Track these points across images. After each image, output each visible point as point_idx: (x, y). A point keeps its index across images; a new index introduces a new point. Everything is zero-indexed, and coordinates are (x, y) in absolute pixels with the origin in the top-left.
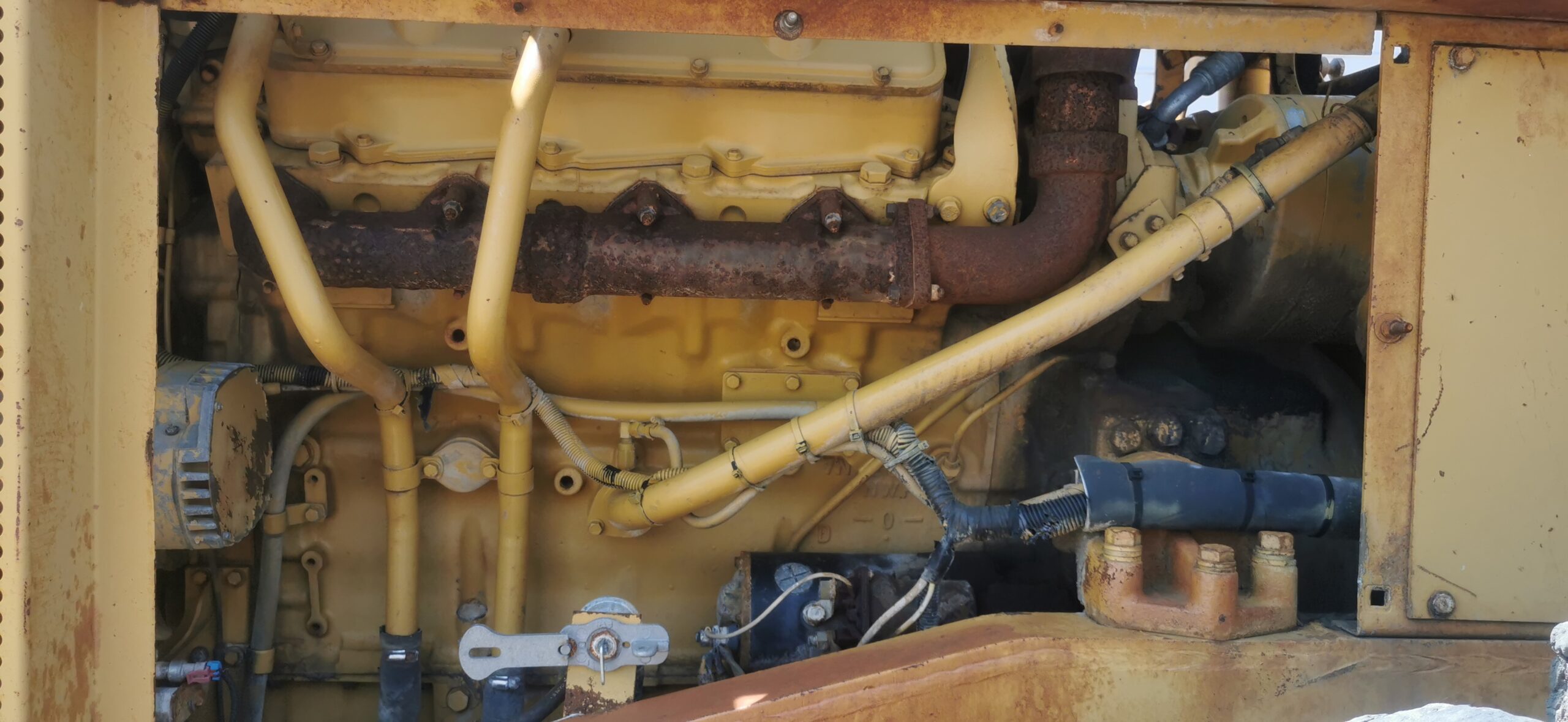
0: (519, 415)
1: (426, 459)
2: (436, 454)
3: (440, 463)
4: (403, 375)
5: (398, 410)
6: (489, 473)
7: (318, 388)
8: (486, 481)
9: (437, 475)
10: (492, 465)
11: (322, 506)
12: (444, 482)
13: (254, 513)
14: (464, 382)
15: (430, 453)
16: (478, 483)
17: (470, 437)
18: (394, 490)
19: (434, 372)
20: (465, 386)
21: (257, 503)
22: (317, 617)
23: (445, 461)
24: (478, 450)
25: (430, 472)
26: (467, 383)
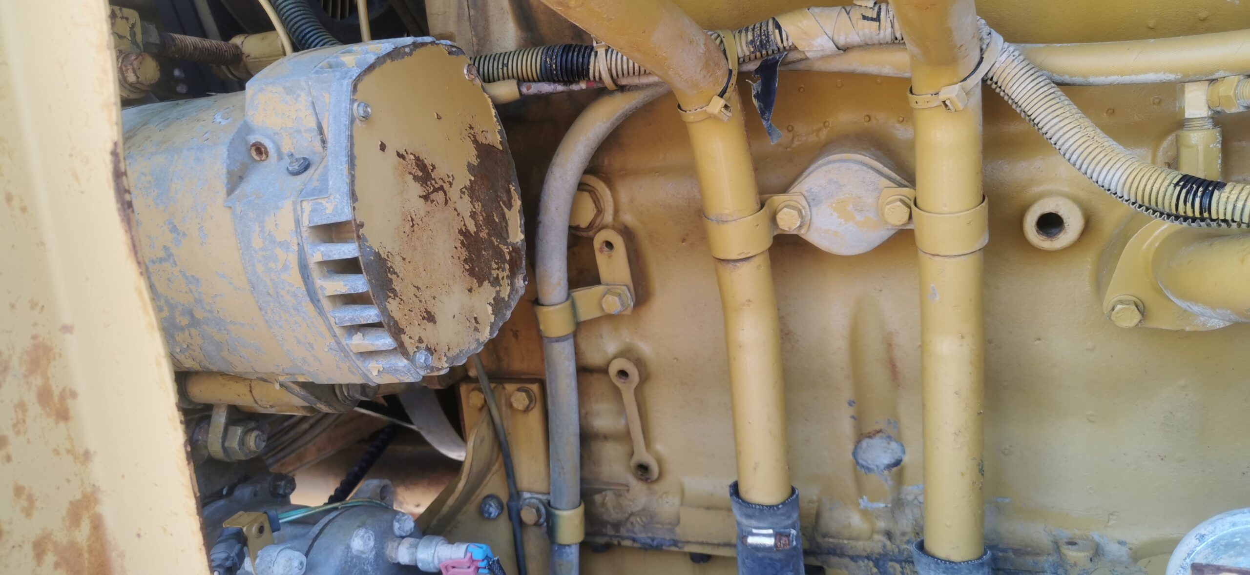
0: (957, 86)
1: (778, 199)
2: (796, 189)
3: (805, 203)
4: (722, 41)
5: (717, 105)
6: (897, 216)
7: (583, 85)
8: (893, 232)
9: (800, 227)
10: (902, 201)
11: (625, 288)
12: (814, 237)
13: (490, 309)
14: (836, 39)
15: (785, 189)
16: (878, 236)
17: (856, 153)
18: (728, 257)
19: (778, 27)
20: (839, 49)
21: (498, 292)
22: (643, 455)
23: (812, 201)
24: (875, 175)
25: (788, 222)
26: (842, 41)
